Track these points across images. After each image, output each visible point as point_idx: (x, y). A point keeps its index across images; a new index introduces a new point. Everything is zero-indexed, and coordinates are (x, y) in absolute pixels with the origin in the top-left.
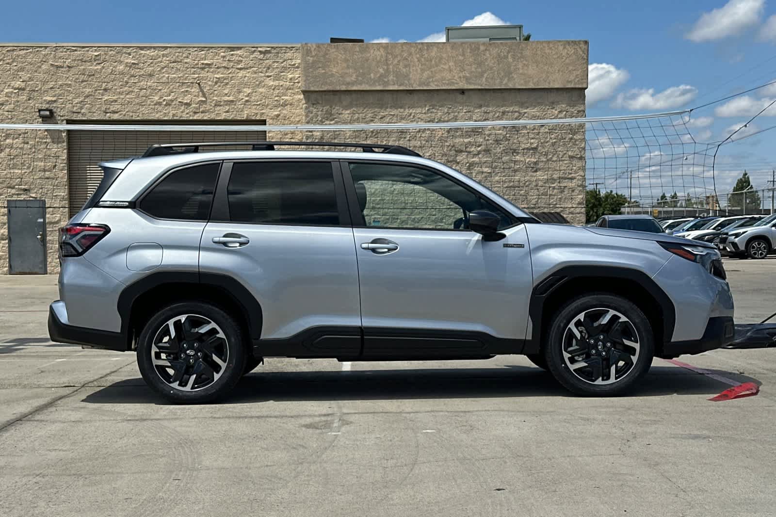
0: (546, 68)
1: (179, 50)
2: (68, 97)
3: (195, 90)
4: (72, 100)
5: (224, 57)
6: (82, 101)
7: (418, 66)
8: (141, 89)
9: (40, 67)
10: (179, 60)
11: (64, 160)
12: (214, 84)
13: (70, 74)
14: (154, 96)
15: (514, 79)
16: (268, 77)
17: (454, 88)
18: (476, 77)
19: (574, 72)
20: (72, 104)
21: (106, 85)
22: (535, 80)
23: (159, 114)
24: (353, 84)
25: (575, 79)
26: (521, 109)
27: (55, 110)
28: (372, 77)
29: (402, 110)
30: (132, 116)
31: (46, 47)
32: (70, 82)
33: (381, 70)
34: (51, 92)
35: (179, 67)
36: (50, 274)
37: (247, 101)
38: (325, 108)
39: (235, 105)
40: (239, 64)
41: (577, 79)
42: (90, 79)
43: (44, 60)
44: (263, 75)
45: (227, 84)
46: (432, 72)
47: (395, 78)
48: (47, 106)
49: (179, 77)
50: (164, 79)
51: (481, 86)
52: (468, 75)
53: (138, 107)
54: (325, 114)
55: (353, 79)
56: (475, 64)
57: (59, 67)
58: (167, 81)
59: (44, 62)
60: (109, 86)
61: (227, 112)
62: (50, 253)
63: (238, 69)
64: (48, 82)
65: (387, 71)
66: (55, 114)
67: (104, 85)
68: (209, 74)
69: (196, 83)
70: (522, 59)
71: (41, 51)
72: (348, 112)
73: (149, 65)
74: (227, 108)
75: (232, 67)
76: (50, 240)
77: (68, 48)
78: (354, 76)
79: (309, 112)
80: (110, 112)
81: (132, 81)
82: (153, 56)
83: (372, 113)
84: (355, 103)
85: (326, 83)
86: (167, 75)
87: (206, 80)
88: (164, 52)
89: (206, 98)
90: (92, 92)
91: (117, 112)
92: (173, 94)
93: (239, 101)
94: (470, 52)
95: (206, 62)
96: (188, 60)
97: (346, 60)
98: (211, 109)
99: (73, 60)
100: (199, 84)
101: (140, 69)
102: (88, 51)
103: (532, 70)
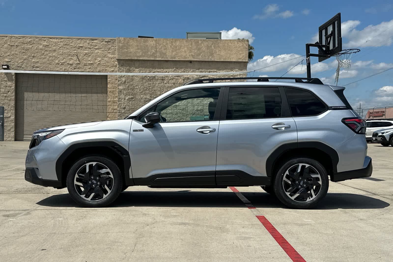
0: (229, 52)
1: (68, 39)
2: (16, 60)
3: (75, 58)
4: (18, 61)
5: (89, 43)
6: (22, 62)
7: (171, 49)
8: (50, 57)
9: (4, 45)
10: (68, 44)
11: (13, 88)
12: (84, 55)
13: (17, 49)
14: (56, 60)
15: (215, 57)
16: (109, 53)
17: (186, 60)
18: (197, 55)
19: (242, 54)
20: (18, 63)
21: (34, 55)
22: (224, 57)
23: (58, 68)
24: (140, 56)
25: (242, 57)
26: (217, 71)
27: (10, 65)
28: (149, 54)
29: (163, 70)
30: (46, 69)
31: (6, 37)
32: (17, 53)
33: (153, 51)
34: (8, 57)
35: (68, 47)
36: (5, 141)
37: (99, 64)
38: (127, 68)
39: (93, 65)
40: (96, 47)
41: (243, 58)
42: (26, 51)
43: (6, 42)
44: (106, 52)
45: (90, 56)
46: (177, 52)
47: (159, 55)
48: (6, 63)
49: (67, 52)
50: (61, 52)
51: (199, 59)
52: (193, 54)
53: (48, 65)
54: (127, 70)
55: (140, 54)
56: (197, 49)
57: (12, 46)
58: (62, 53)
59: (6, 43)
60: (35, 55)
61: (90, 68)
62: (6, 131)
63: (95, 49)
64: (7, 52)
65: (156, 51)
66: (10, 68)
67: (33, 54)
68: (81, 51)
69: (76, 55)
70: (218, 48)
71: (4, 38)
72: (138, 69)
73: (54, 46)
74: (90, 67)
75: (92, 48)
76: (6, 125)
77: (17, 37)
78: (141, 53)
79: (120, 69)
80: (35, 67)
81: (46, 53)
82: (56, 42)
83: (149, 70)
84: (140, 65)
85: (127, 56)
86: (62, 51)
87: (80, 54)
88: (61, 40)
89: (80, 62)
90: (27, 57)
91: (38, 67)
92: (65, 60)
93: (95, 64)
94: (195, 44)
95: (80, 45)
96: (72, 44)
97: (137, 46)
98: (82, 67)
99: (19, 43)
100: (77, 55)
101: (50, 47)
102: (26, 39)
103: (223, 53)
